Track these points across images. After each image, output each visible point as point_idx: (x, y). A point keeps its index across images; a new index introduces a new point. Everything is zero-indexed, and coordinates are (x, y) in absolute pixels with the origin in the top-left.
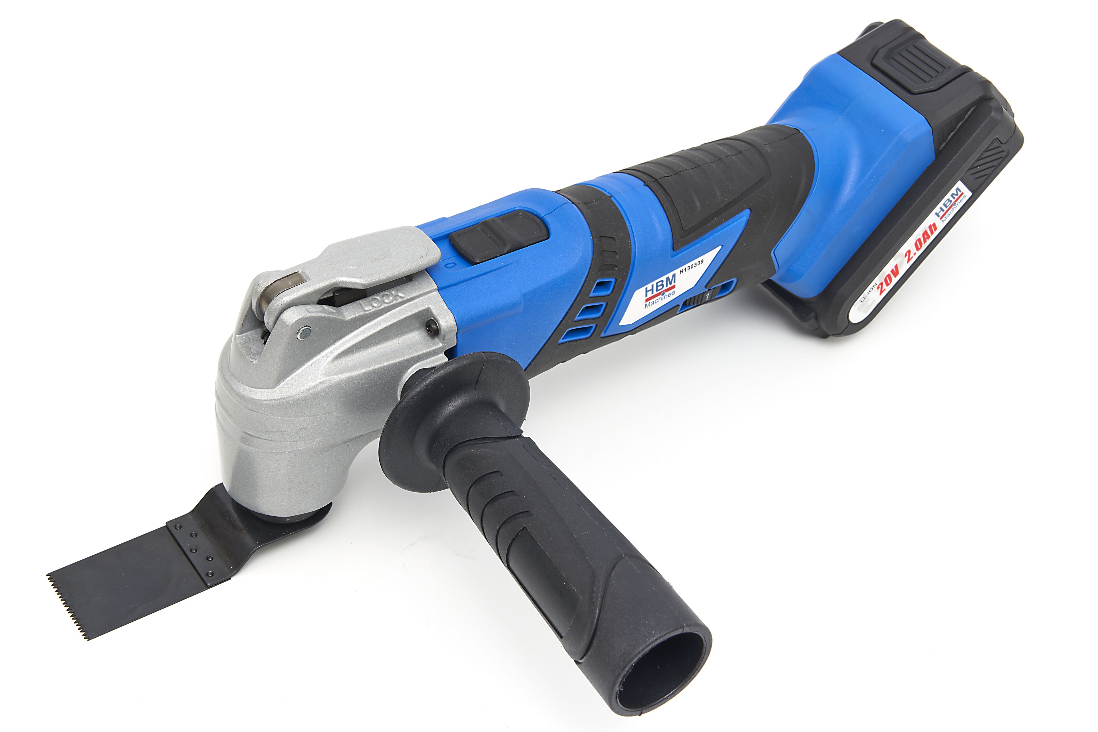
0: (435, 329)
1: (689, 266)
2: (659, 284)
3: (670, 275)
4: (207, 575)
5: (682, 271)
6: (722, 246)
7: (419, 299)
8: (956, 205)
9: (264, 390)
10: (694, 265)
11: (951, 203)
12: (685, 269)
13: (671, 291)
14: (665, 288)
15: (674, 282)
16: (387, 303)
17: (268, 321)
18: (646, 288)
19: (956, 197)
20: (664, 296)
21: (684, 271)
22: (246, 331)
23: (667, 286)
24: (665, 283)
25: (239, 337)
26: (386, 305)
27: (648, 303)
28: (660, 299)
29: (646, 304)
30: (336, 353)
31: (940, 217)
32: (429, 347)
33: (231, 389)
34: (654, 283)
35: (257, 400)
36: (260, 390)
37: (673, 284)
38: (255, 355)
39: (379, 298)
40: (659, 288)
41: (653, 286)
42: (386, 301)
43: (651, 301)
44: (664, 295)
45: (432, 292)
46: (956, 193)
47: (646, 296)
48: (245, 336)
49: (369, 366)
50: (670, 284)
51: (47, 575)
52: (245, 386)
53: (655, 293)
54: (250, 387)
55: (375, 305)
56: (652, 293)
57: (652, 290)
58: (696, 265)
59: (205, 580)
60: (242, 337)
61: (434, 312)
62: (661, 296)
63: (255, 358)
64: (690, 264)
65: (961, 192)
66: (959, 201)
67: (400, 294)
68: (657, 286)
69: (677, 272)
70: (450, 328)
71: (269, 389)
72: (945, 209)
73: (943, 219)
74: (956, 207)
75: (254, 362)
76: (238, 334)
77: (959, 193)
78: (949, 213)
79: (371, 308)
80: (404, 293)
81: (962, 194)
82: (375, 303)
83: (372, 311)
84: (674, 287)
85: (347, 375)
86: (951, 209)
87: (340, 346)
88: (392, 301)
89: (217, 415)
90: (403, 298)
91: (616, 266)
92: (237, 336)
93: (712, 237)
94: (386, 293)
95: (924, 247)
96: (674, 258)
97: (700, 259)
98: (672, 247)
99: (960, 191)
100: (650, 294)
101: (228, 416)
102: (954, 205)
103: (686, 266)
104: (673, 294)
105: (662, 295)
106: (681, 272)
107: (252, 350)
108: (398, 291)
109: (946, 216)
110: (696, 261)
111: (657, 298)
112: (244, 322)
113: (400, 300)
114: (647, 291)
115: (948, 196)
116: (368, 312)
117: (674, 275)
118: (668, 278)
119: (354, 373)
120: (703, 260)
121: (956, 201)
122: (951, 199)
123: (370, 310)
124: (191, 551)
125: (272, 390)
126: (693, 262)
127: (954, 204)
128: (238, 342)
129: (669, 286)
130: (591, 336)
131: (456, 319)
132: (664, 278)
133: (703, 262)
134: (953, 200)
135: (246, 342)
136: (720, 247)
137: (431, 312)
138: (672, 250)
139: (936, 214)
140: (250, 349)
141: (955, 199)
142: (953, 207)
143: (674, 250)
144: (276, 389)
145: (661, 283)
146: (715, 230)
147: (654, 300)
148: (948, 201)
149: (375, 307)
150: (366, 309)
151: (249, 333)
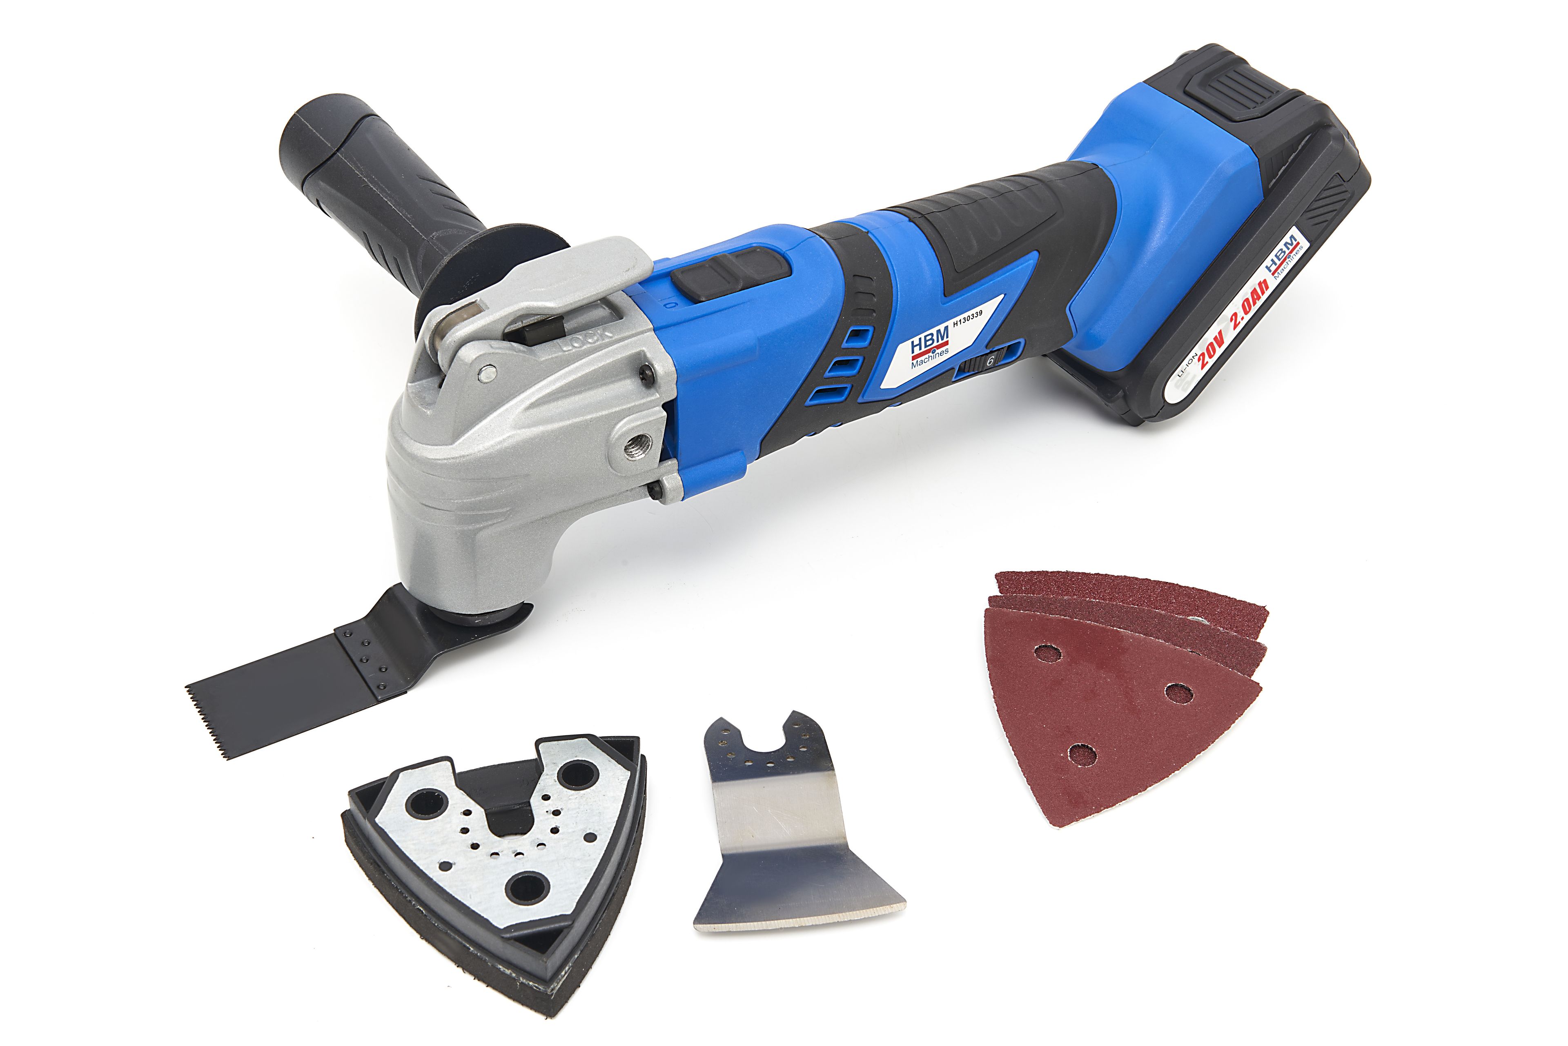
0: (650, 376)
1: (965, 318)
2: (928, 338)
3: (942, 327)
4: (378, 687)
5: (957, 323)
6: (1005, 295)
7: (630, 340)
8: (1291, 257)
9: (440, 447)
10: (971, 317)
11: (1284, 254)
12: (960, 321)
13: (944, 349)
14: (935, 344)
15: (947, 337)
16: (590, 343)
17: (442, 360)
18: (913, 342)
19: (1291, 247)
20: (935, 354)
21: (959, 323)
22: (421, 379)
23: (938, 341)
24: (935, 337)
25: (412, 386)
26: (589, 346)
27: (915, 362)
28: (930, 358)
29: (913, 363)
30: (528, 403)
31: (1272, 272)
32: (643, 398)
33: (401, 449)
34: (922, 336)
35: (432, 459)
36: (436, 447)
37: (945, 340)
38: (430, 404)
39: (581, 337)
40: (928, 343)
41: (920, 339)
42: (590, 340)
43: (919, 359)
44: (934, 352)
45: (646, 332)
46: (1290, 242)
47: (913, 352)
48: (419, 385)
49: (569, 419)
50: (942, 339)
51: (186, 687)
52: (418, 444)
53: (923, 349)
54: (424, 444)
55: (576, 345)
56: (920, 349)
57: (920, 344)
58: (973, 316)
59: (376, 693)
60: (416, 386)
61: (649, 355)
62: (931, 354)
63: (429, 408)
64: (965, 315)
65: (1297, 242)
66: (1294, 252)
67: (607, 333)
68: (926, 341)
69: (950, 323)
70: (667, 374)
71: (446, 445)
72: (1278, 263)
73: (1276, 275)
74: (1291, 260)
75: (428, 412)
76: (410, 383)
77: (1295, 243)
78: (1282, 267)
79: (570, 348)
80: (611, 333)
81: (1298, 243)
82: (576, 342)
83: (571, 352)
84: (947, 343)
85: (541, 429)
86: (1285, 263)
87: (533, 393)
88: (597, 340)
89: (389, 491)
90: (611, 337)
91: (874, 311)
92: (409, 384)
93: (991, 282)
94: (590, 332)
95: (1253, 310)
96: (945, 305)
97: (978, 309)
98: (943, 292)
99: (1296, 240)
100: (917, 351)
101: (399, 484)
102: (1289, 258)
103: (961, 317)
104: (946, 352)
105: (933, 353)
106: (954, 324)
107: (427, 399)
108: (604, 330)
109: (1279, 271)
110: (974, 311)
111: (927, 356)
112: (418, 367)
113: (607, 340)
114: (913, 346)
115: (1281, 245)
116: (567, 353)
117: (946, 328)
118: (939, 331)
119: (550, 427)
120: (981, 311)
121: (1291, 252)
122: (1285, 249)
123: (569, 350)
124: (361, 660)
125: (450, 446)
126: (969, 313)
127: (1288, 256)
128: (410, 391)
129: (941, 342)
130: (846, 399)
131: (675, 364)
132: (934, 331)
133: (982, 313)
134: (1287, 252)
135: (419, 391)
136: (1002, 296)
137: (645, 355)
138: (943, 296)
139: (1267, 267)
140: (425, 398)
141: (1290, 250)
142: (1287, 260)
143: (945, 296)
144: (454, 445)
145: (930, 337)
146: (996, 274)
147: (923, 358)
148: (1280, 252)
149: (576, 347)
150: (565, 349)
151: (424, 381)
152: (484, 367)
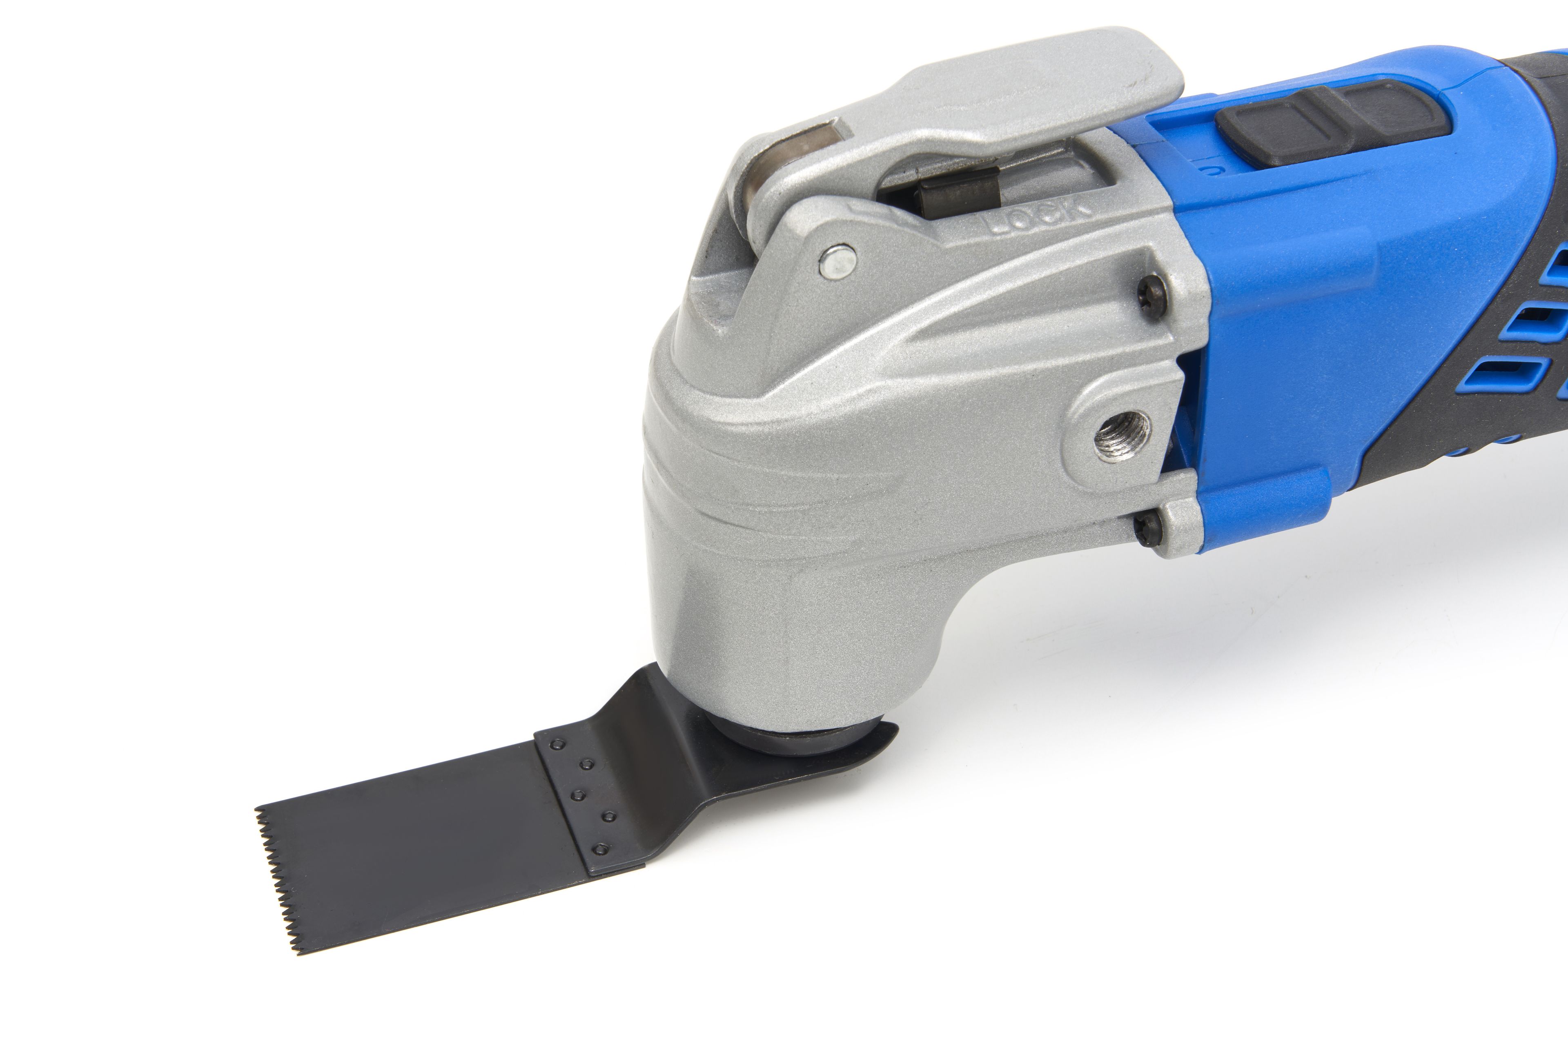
0: (1159, 298)
4: (594, 849)
7: (1125, 224)
9: (738, 401)
16: (1046, 223)
17: (754, 229)
22: (717, 271)
25: (698, 282)
26: (1043, 228)
30: (914, 329)
32: (1141, 340)
35: (721, 422)
36: (728, 400)
38: (726, 317)
39: (1029, 211)
42: (1047, 219)
45: (1157, 213)
48: (711, 281)
49: (990, 367)
52: (697, 392)
54: (708, 393)
55: (1019, 224)
59: (588, 858)
60: (705, 282)
61: (1160, 257)
63: (723, 323)
67: (1082, 209)
70: (1194, 298)
71: (750, 398)
75: (720, 331)
76: (696, 276)
79: (1007, 229)
80: (1090, 208)
82: (1019, 220)
83: (1008, 236)
85: (932, 381)
87: (926, 311)
88: (1061, 219)
90: (1089, 216)
92: (694, 278)
94: (1049, 203)
107: (721, 308)
108: (1077, 203)
112: (712, 247)
113: (1080, 221)
116: (998, 238)
119: (952, 379)
123: (1003, 233)
124: (573, 797)
125: (756, 401)
128: (693, 291)
131: (1211, 277)
135: (710, 293)
137: (1152, 258)
140: (718, 305)
144: (764, 399)
149: (1018, 229)
150: (996, 230)
151: (723, 276)
152: (832, 247)
